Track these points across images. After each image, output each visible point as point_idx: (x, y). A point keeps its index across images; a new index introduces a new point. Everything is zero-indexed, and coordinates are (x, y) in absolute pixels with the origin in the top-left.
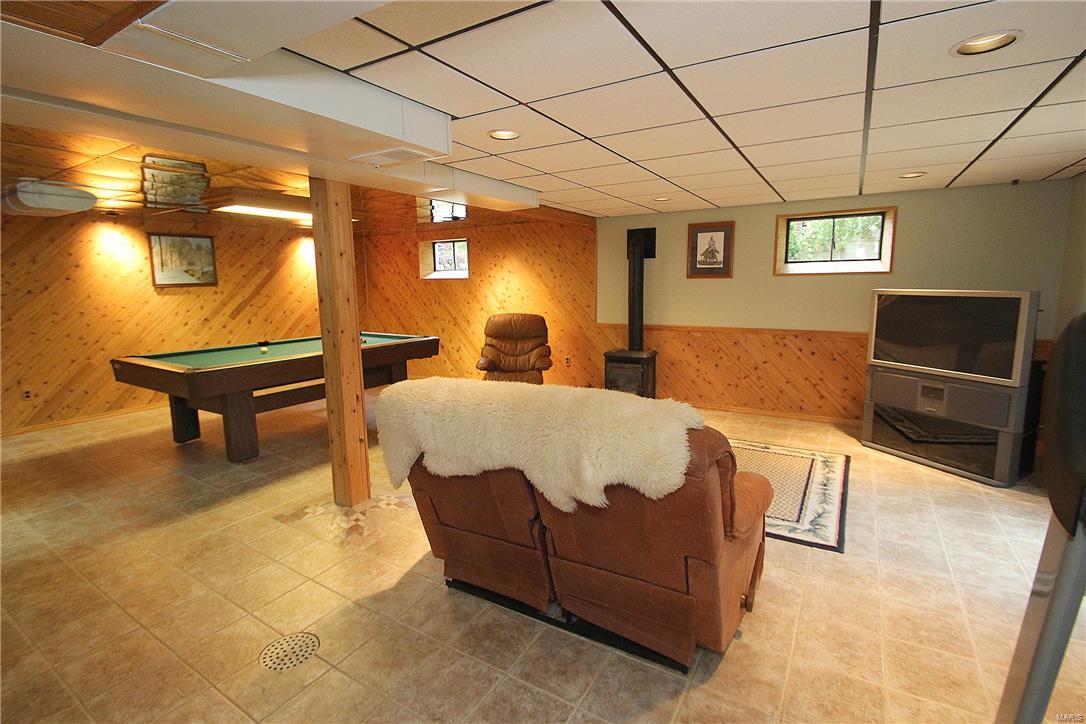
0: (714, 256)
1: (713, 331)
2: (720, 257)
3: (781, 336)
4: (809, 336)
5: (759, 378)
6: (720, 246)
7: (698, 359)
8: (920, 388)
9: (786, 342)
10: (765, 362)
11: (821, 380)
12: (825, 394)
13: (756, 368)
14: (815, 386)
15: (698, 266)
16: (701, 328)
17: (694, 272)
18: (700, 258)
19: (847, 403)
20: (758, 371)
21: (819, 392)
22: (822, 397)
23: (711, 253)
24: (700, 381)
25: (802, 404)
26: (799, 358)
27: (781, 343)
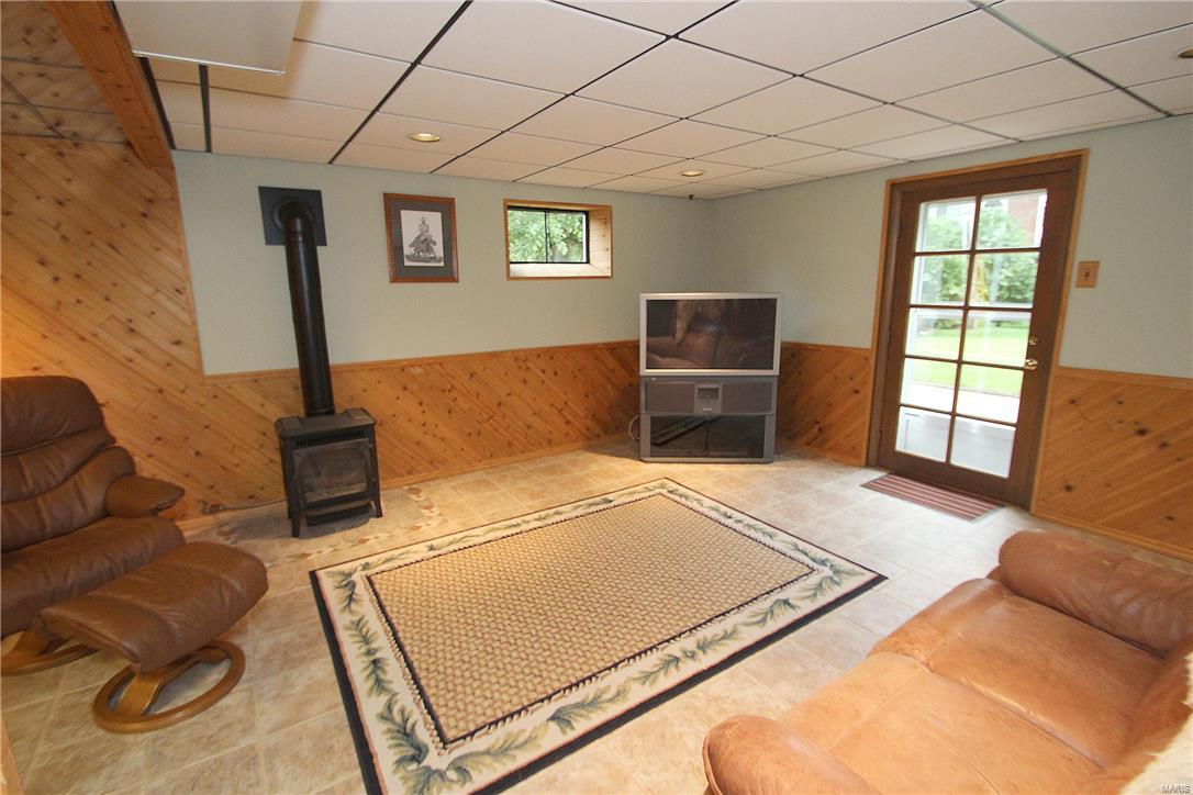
0: (429, 249)
1: (441, 361)
2: (439, 251)
3: (522, 358)
4: (550, 353)
5: (504, 416)
6: (437, 234)
7: (422, 408)
8: (696, 390)
9: (530, 364)
10: (509, 394)
11: (566, 403)
12: (571, 419)
13: (500, 404)
14: (560, 411)
15: (407, 263)
16: (422, 359)
17: (401, 273)
18: (408, 250)
19: (589, 422)
20: (502, 407)
21: (565, 417)
22: (568, 422)
23: (424, 243)
24: (428, 440)
25: (550, 436)
26: (543, 382)
27: (524, 366)
